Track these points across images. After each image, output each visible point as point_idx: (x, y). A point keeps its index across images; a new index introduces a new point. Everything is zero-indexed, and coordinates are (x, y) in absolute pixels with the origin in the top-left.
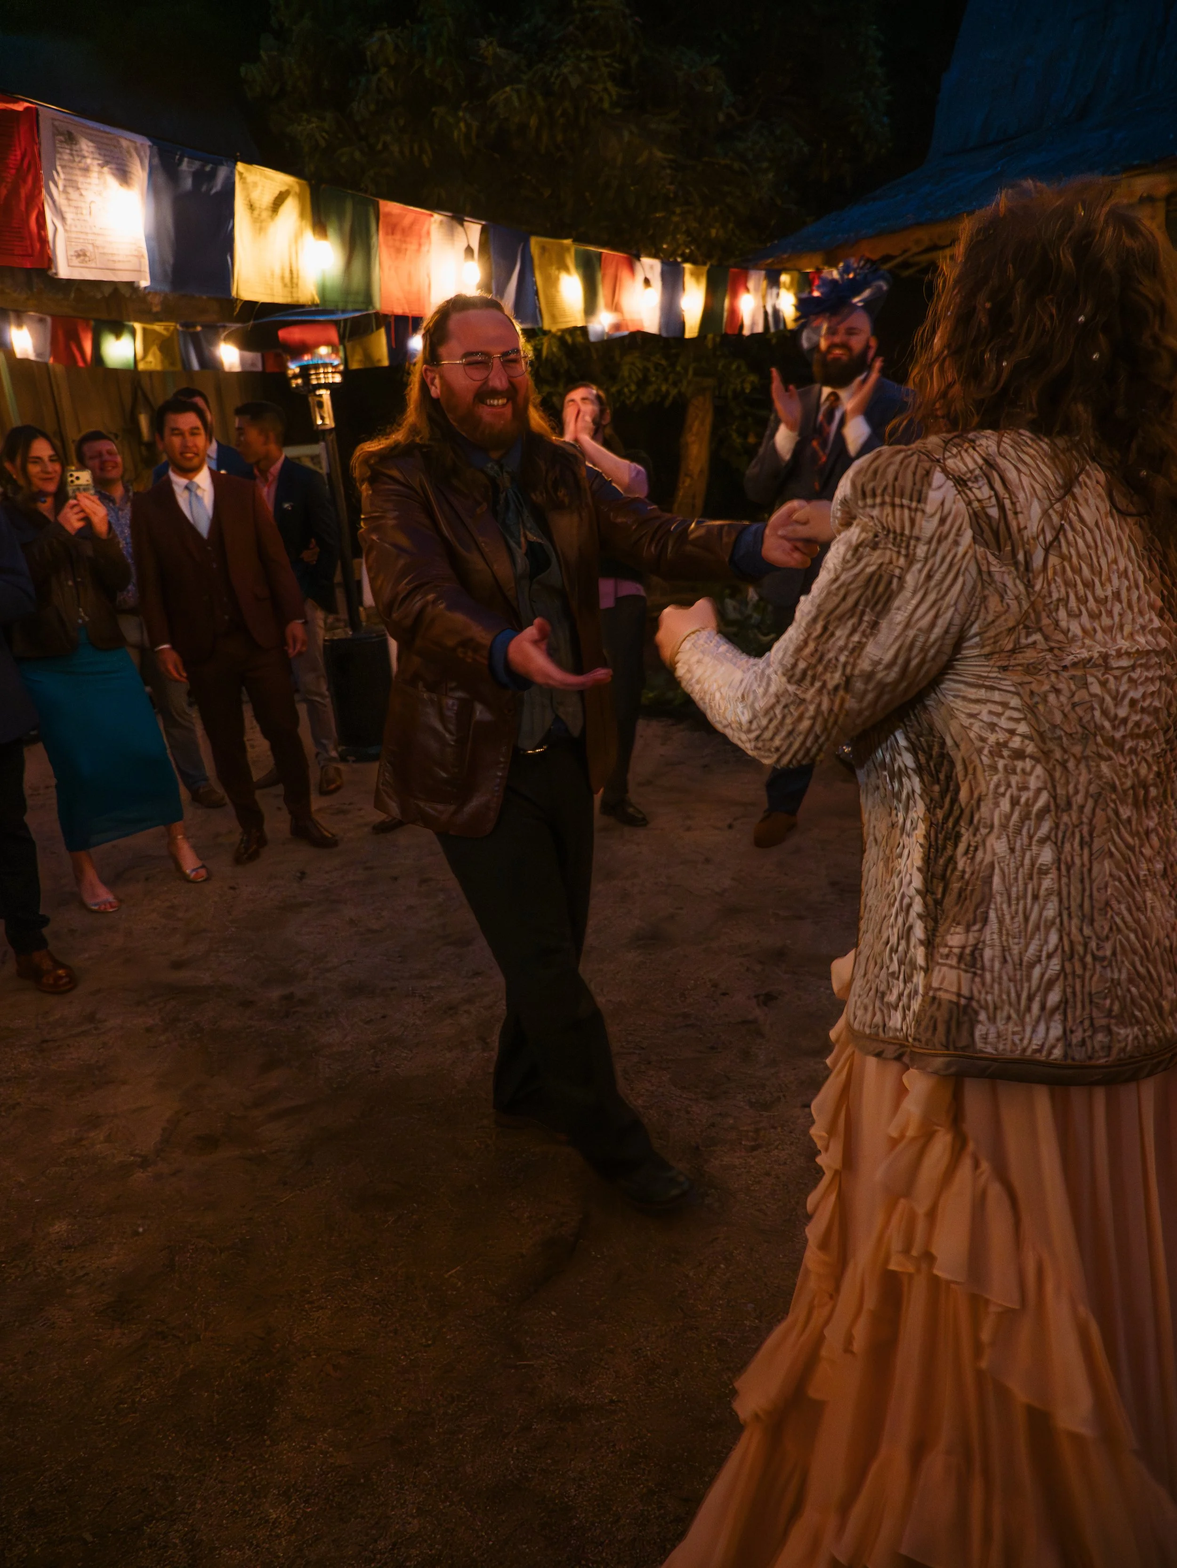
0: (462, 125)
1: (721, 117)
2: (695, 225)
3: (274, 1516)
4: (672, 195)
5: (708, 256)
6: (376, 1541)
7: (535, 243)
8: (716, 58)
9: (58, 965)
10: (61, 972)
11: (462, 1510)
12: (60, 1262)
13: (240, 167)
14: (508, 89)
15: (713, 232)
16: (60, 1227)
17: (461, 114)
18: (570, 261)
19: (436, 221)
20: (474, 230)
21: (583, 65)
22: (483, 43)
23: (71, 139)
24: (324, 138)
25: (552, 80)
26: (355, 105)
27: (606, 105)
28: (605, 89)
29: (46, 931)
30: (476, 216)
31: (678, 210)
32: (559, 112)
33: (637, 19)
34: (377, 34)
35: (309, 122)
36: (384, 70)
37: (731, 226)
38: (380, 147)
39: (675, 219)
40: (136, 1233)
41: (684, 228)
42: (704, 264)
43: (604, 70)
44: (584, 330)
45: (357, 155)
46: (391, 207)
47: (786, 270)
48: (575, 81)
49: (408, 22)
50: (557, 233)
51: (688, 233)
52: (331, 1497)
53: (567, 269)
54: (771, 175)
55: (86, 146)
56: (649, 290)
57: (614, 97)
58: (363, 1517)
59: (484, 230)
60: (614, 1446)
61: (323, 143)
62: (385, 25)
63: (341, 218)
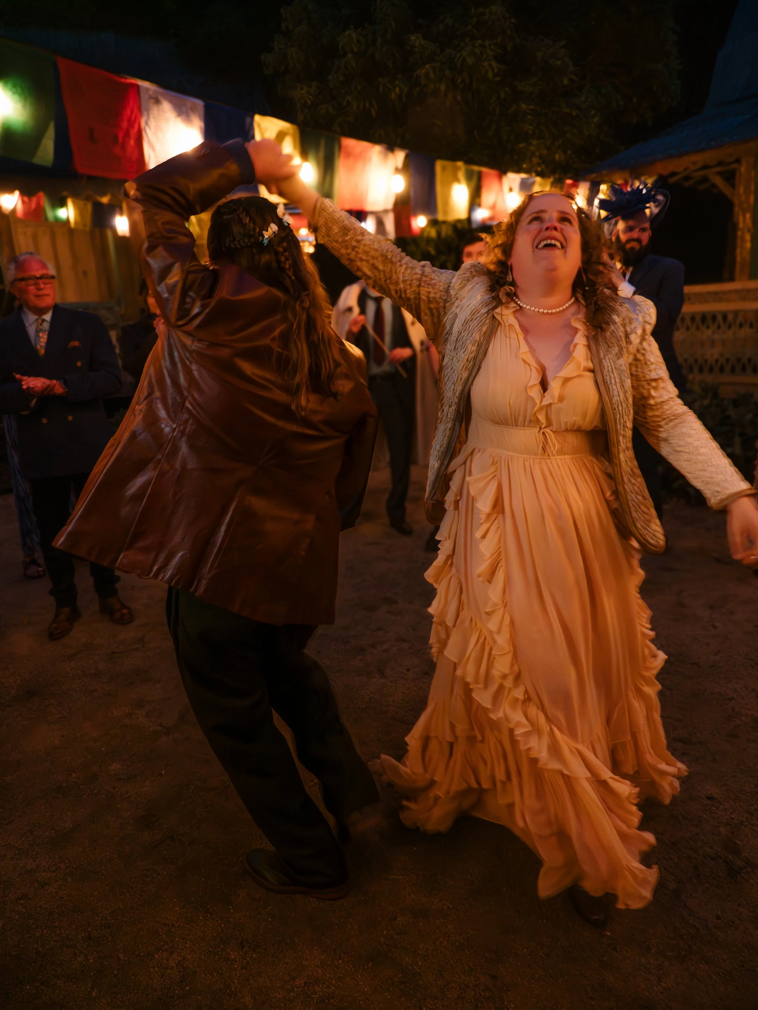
0: (397, 89)
1: (566, 82)
2: (545, 152)
3: (233, 957)
4: (531, 132)
5: (553, 172)
6: (294, 979)
7: (439, 165)
8: (563, 43)
9: (124, 607)
10: (125, 611)
11: (349, 966)
12: (114, 788)
13: (257, 118)
14: (427, 66)
15: (557, 156)
16: (115, 767)
17: (397, 82)
18: (461, 175)
19: (376, 151)
20: (400, 156)
21: (476, 50)
22: (413, 38)
23: (157, 102)
24: (310, 99)
25: (456, 60)
26: (330, 77)
27: (490, 74)
28: (490, 65)
29: (118, 585)
30: (402, 147)
31: (535, 142)
32: (459, 80)
33: (513, 20)
34: (347, 33)
35: (302, 89)
36: (350, 55)
37: (569, 152)
38: (345, 104)
39: (533, 148)
40: (161, 775)
41: (537, 154)
42: (549, 177)
43: (491, 53)
44: (469, 220)
45: (331, 110)
46: (349, 143)
47: (604, 182)
48: (470, 61)
49: (366, 25)
50: (453, 157)
51: (540, 157)
52: (268, 949)
53: (458, 181)
54: (596, 119)
55: (166, 106)
56: (512, 193)
57: (496, 71)
58: (287, 964)
59: (407, 157)
60: (449, 937)
61: (309, 102)
62: (352, 27)
63: (317, 149)
